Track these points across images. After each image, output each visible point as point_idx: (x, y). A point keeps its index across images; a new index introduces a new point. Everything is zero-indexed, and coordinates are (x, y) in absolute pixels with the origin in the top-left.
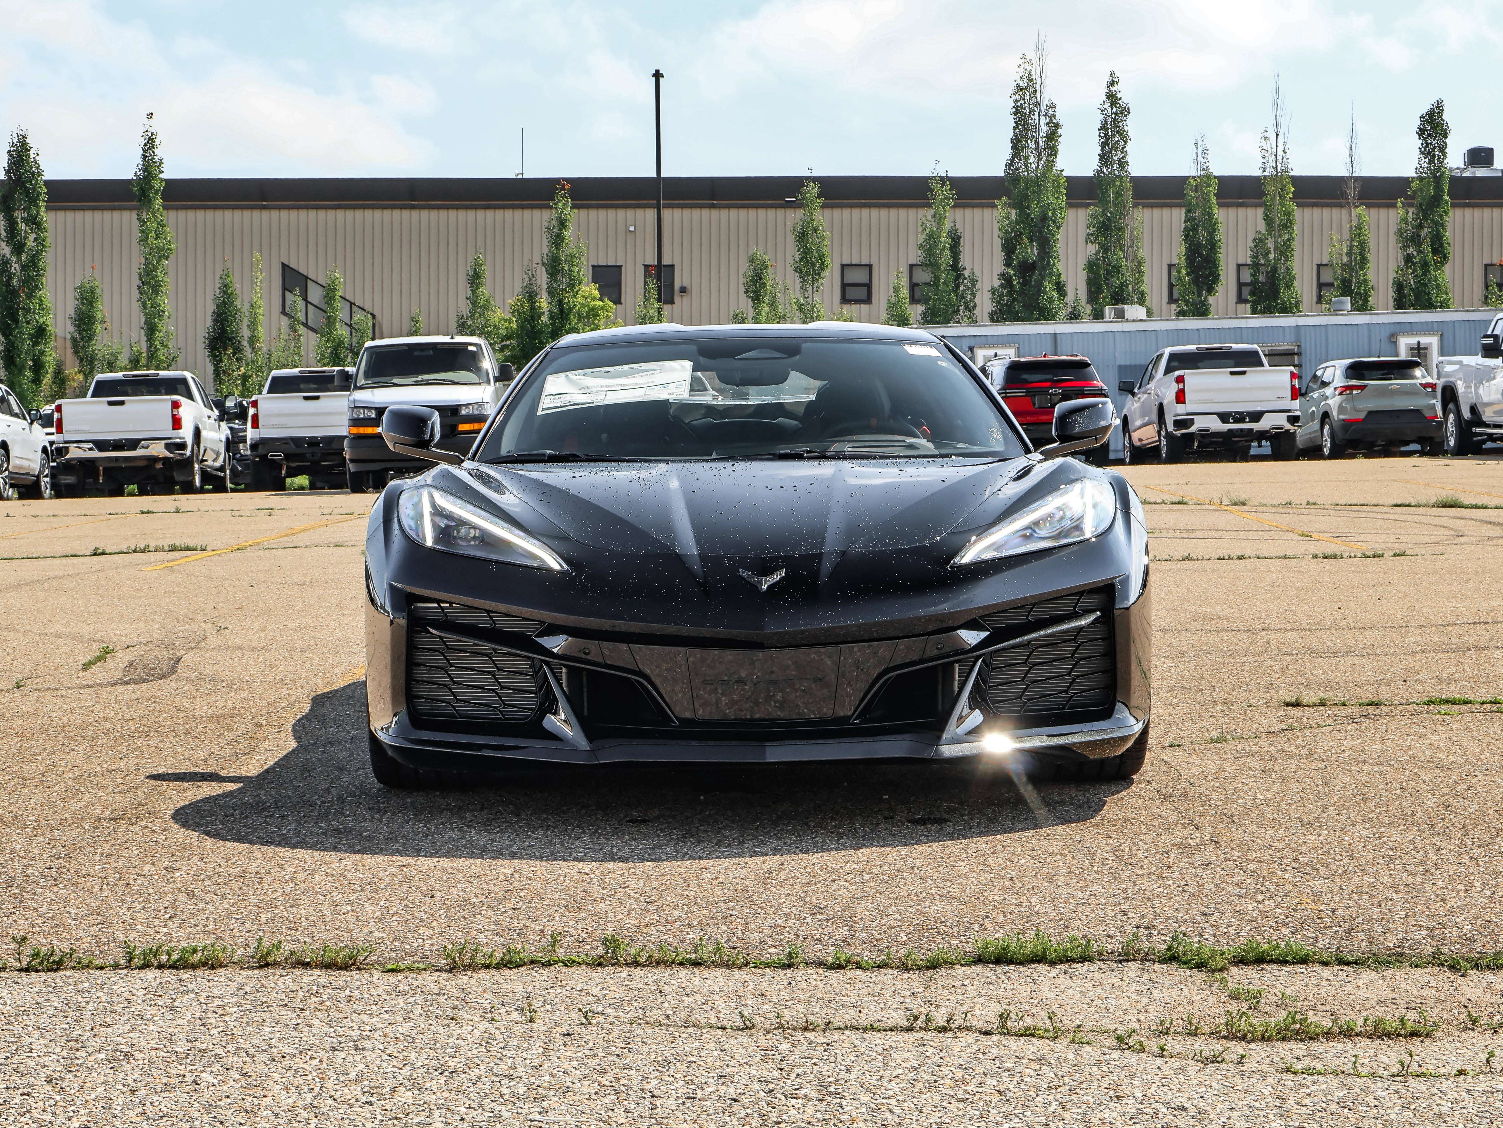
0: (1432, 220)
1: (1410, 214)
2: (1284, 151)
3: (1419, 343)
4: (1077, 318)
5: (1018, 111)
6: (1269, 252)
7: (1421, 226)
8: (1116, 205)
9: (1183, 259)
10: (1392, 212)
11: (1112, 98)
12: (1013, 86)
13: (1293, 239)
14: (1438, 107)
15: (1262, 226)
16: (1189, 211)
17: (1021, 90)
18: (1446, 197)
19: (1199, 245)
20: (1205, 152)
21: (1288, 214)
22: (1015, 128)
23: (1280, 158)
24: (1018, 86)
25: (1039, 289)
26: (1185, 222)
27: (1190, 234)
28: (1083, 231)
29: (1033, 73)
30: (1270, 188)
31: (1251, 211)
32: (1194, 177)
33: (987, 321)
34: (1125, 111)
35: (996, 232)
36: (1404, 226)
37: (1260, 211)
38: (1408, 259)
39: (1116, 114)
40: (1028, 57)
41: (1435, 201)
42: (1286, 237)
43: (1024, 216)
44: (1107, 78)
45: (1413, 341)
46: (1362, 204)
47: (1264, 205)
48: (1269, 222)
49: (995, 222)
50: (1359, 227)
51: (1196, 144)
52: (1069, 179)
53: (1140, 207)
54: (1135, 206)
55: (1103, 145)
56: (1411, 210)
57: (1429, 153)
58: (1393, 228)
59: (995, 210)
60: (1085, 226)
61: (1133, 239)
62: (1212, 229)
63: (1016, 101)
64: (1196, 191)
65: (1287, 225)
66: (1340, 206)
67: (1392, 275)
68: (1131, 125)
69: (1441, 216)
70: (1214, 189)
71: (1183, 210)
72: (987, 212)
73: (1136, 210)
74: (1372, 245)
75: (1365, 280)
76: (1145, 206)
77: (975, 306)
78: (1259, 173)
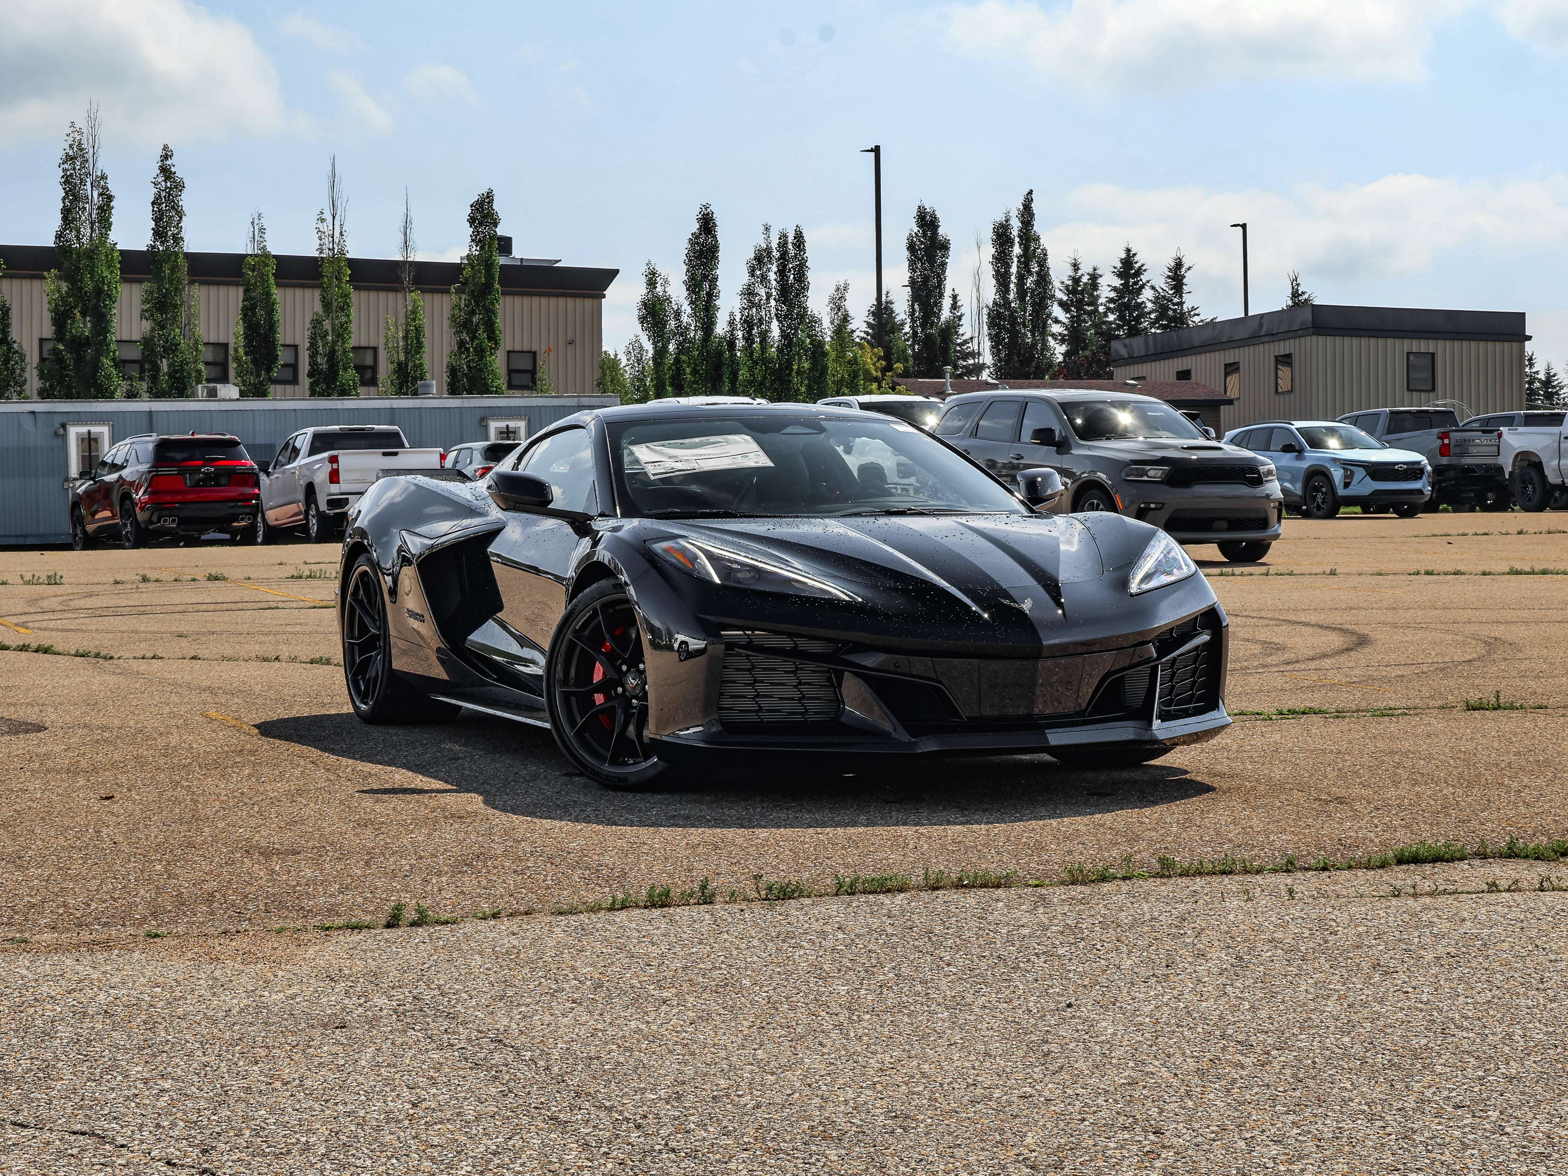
0: (484, 306)
1: (463, 301)
2: (341, 234)
3: (507, 426)
4: (136, 397)
5: (67, 180)
6: (327, 334)
7: (473, 313)
8: (171, 282)
9: (241, 339)
10: (445, 297)
11: (166, 172)
12: (61, 154)
13: (350, 321)
14: (488, 197)
15: (318, 308)
16: (247, 291)
17: (71, 159)
18: (497, 286)
19: (258, 325)
20: (262, 230)
21: (346, 296)
22: (64, 199)
23: (336, 240)
24: (67, 154)
25: (96, 366)
26: (244, 301)
27: (248, 312)
28: (137, 306)
29: (84, 141)
30: (327, 270)
31: (308, 292)
32: (251, 255)
33: (36, 398)
34: (179, 186)
35: (46, 306)
36: (457, 312)
37: (317, 293)
38: (461, 344)
39: (171, 189)
40: (77, 126)
41: (487, 288)
42: (344, 319)
43: (76, 290)
44: (160, 152)
45: (502, 424)
46: (416, 289)
47: (319, 286)
48: (327, 305)
49: (44, 295)
50: (414, 312)
51: (253, 223)
52: (122, 252)
53: (197, 285)
54: (191, 283)
55: (157, 220)
56: (463, 297)
57: (480, 240)
58: (447, 313)
59: (44, 282)
60: (139, 302)
61: (189, 317)
62: (270, 310)
63: (64, 170)
64: (253, 271)
65: (344, 308)
66: (396, 290)
67: (446, 360)
68: (186, 200)
69: (493, 304)
70: (271, 269)
71: (241, 290)
72: (36, 284)
73: (192, 287)
74: (427, 330)
75: (421, 364)
76: (202, 283)
77: (26, 380)
78: (316, 254)
